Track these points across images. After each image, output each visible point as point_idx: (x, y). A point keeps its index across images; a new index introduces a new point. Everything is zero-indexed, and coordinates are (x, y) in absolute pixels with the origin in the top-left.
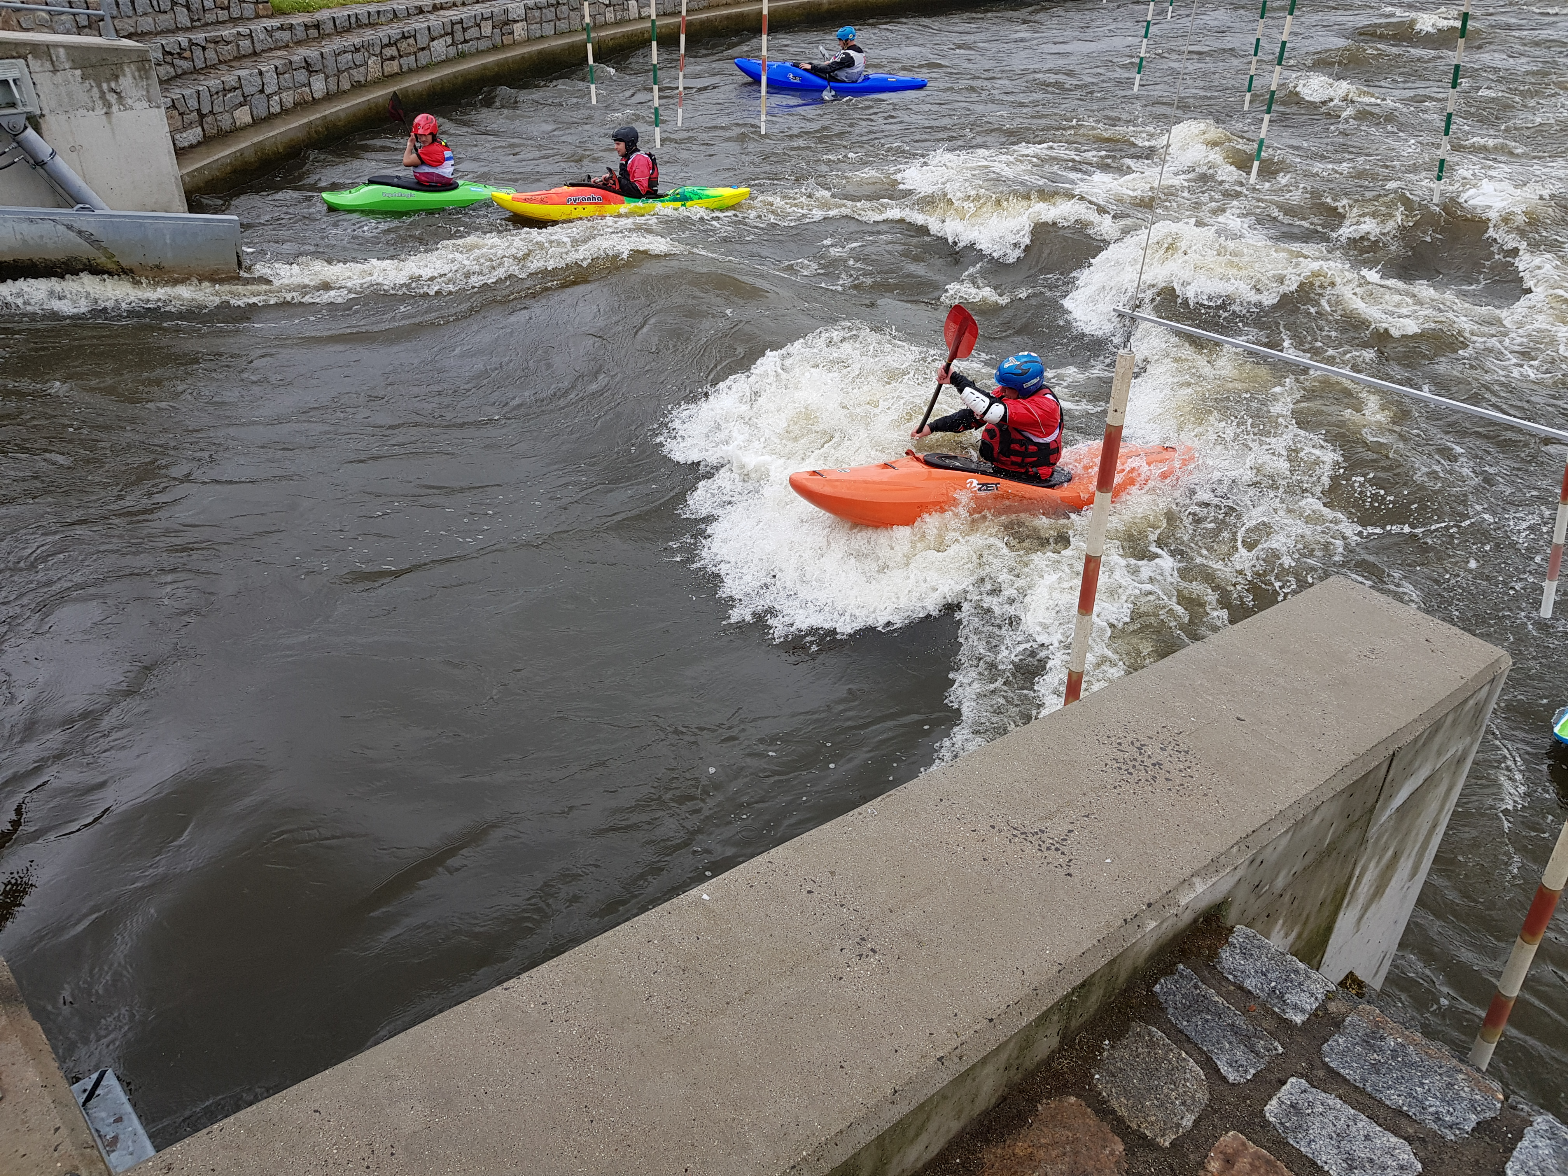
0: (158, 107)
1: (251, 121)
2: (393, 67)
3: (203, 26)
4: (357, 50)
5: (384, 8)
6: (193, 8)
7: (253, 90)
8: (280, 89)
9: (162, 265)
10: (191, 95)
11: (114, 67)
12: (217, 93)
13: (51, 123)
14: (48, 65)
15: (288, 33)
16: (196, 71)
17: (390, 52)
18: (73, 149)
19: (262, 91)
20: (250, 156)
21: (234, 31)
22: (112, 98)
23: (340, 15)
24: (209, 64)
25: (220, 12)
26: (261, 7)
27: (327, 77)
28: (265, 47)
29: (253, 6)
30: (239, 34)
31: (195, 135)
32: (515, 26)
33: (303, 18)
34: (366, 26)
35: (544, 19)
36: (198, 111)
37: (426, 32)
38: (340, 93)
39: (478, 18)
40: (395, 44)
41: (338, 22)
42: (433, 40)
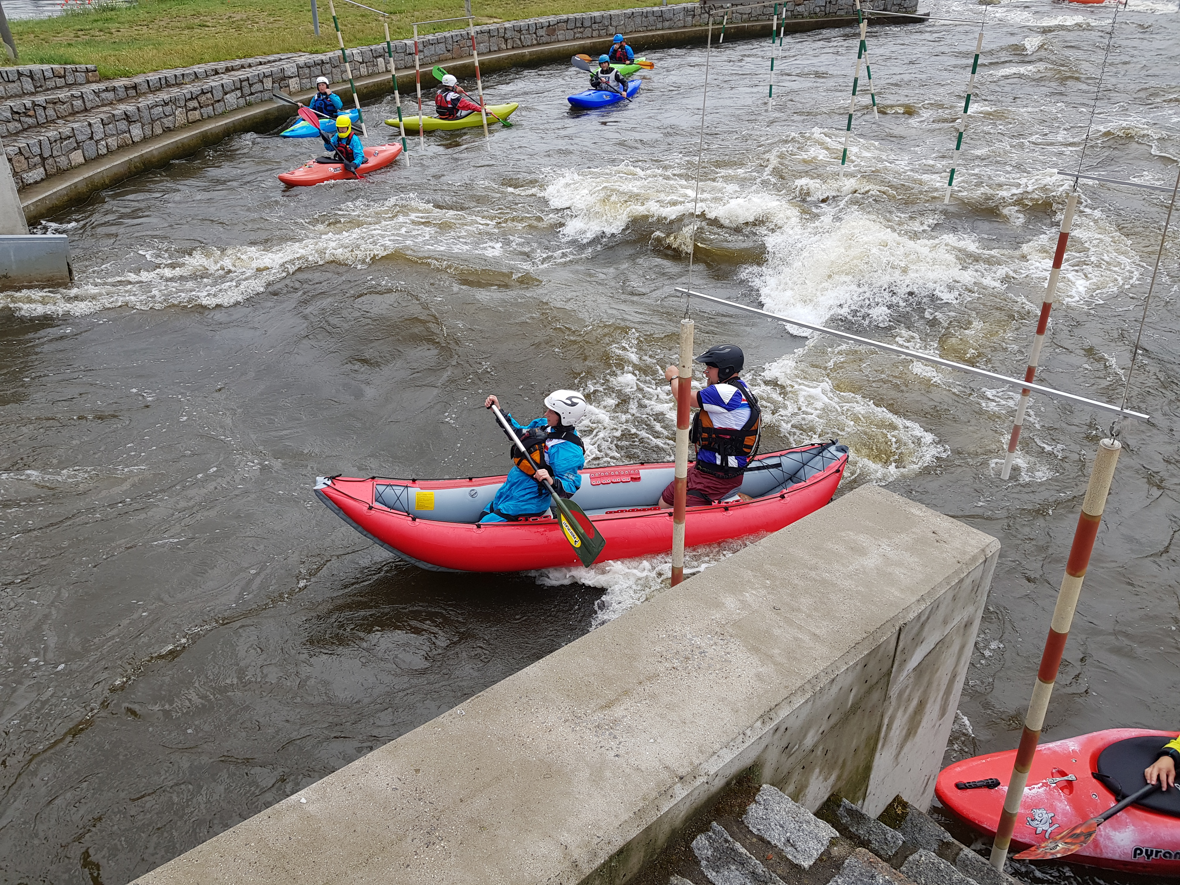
0: (4, 154)
1: (83, 161)
2: (195, 115)
3: (44, 91)
4: (166, 104)
5: (188, 72)
6: (36, 78)
7: (84, 137)
8: (106, 136)
9: (9, 275)
10: (34, 144)
12: (55, 141)
15: (112, 93)
16: (39, 125)
17: (194, 104)
19: (91, 138)
20: (84, 188)
21: (69, 94)
23: (153, 78)
24: (49, 119)
25: (58, 79)
26: (90, 74)
27: (143, 125)
28: (93, 105)
29: (83, 74)
30: (72, 95)
31: (38, 174)
32: (290, 81)
33: (123, 82)
34: (174, 85)
35: (312, 75)
36: (41, 155)
37: (221, 88)
38: (154, 137)
39: (261, 76)
40: (197, 98)
41: (151, 84)
42: (226, 94)
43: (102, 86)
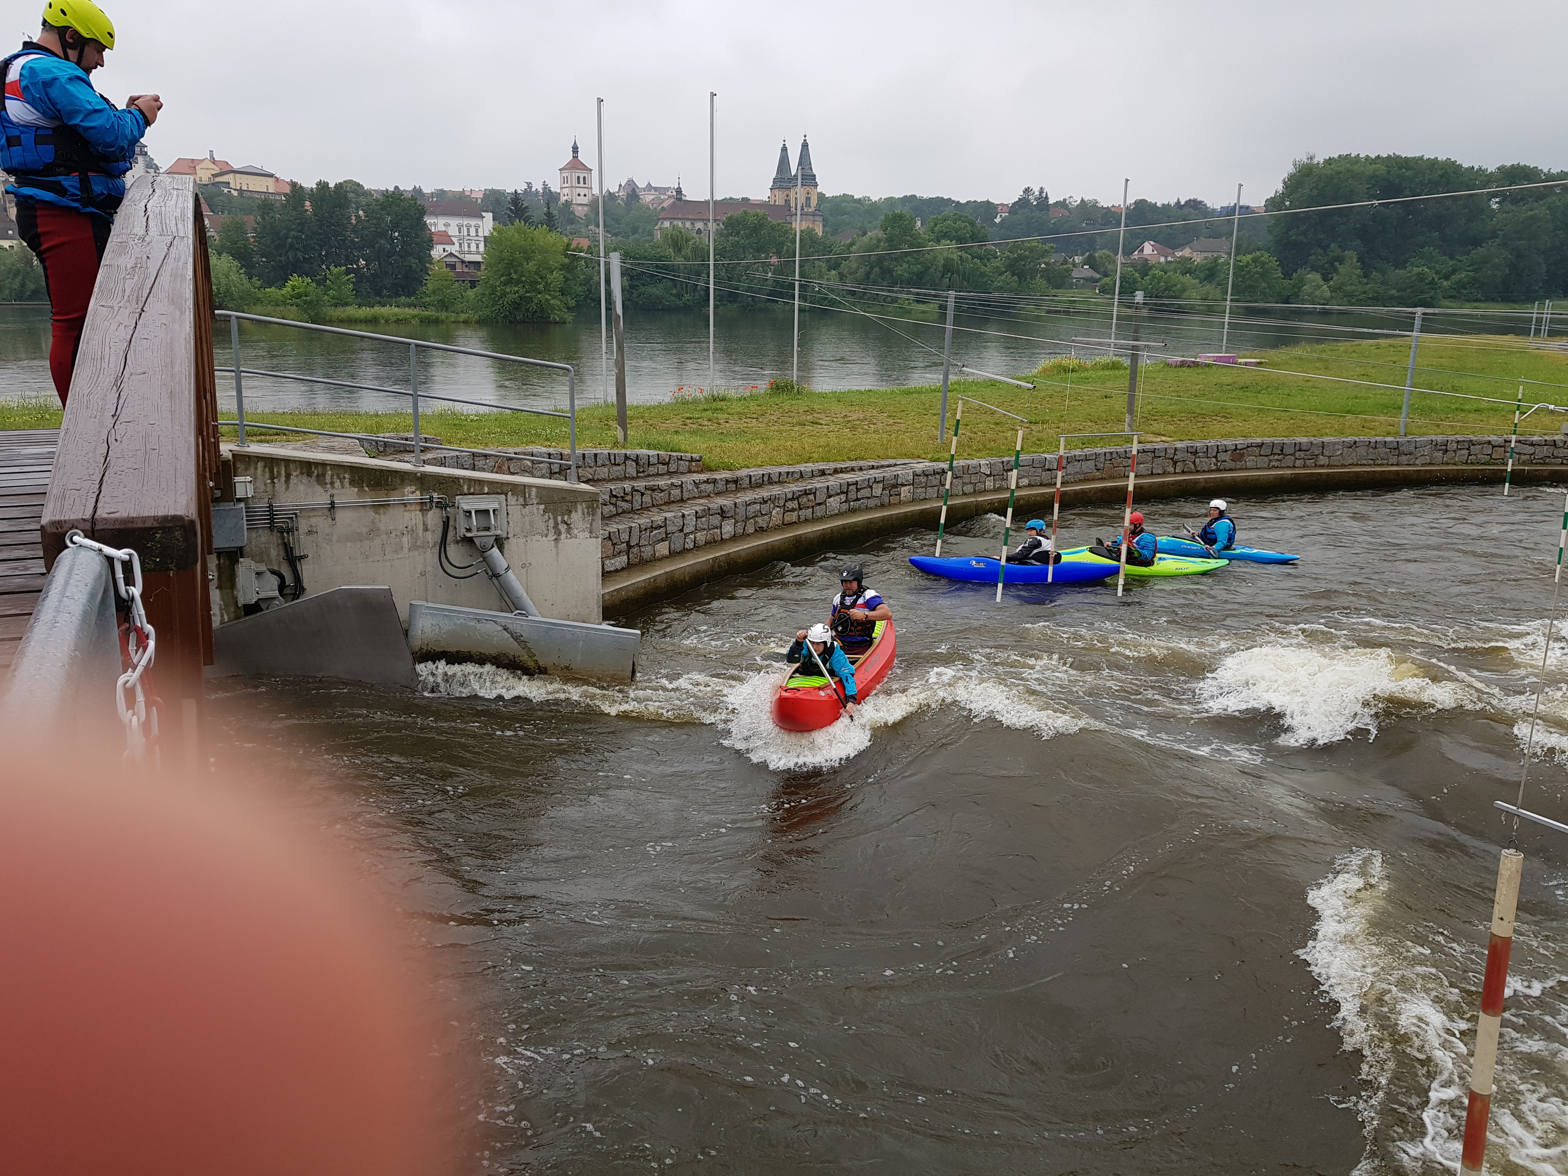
0: (597, 538)
1: (668, 553)
2: (793, 517)
3: (646, 476)
4: (765, 502)
5: (794, 470)
7: (675, 529)
8: (696, 530)
9: (571, 666)
10: (624, 531)
11: (570, 504)
12: (645, 530)
13: (512, 545)
14: (521, 500)
15: (711, 486)
16: (632, 511)
17: (792, 505)
18: (523, 567)
19: (681, 530)
20: (661, 582)
21: (669, 482)
22: (563, 528)
23: (756, 473)
24: (644, 506)
25: (661, 466)
26: (694, 464)
27: (736, 522)
28: (691, 496)
29: (687, 463)
30: (672, 484)
31: (620, 562)
32: (903, 489)
33: (726, 475)
34: (776, 483)
35: (929, 484)
36: (628, 542)
37: (825, 490)
38: (745, 536)
39: (871, 481)
40: (797, 498)
41: (753, 479)
42: (830, 497)
43: (703, 477)
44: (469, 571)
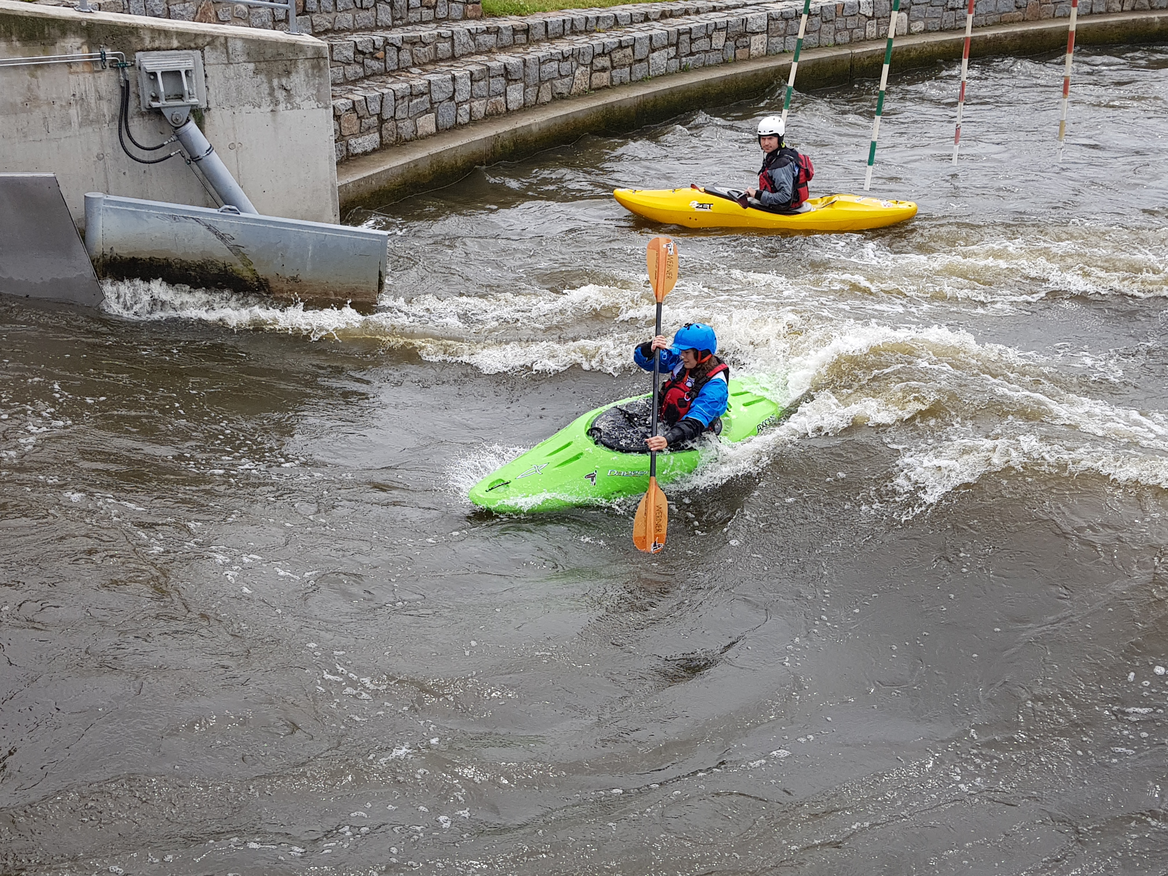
0: (327, 106)
1: (434, 130)
2: (603, 78)
3: (404, 25)
4: (565, 59)
5: (605, 14)
6: (397, 6)
7: (443, 96)
8: (472, 97)
10: (374, 100)
12: (403, 97)
13: (215, 117)
14: (223, 57)
15: (493, 37)
16: (386, 72)
17: (604, 62)
18: (232, 147)
19: (452, 98)
21: (436, 32)
22: (281, 95)
23: (555, 19)
24: (402, 65)
25: (425, 11)
26: (470, 7)
27: (526, 87)
28: (464, 51)
29: (461, 6)
30: (439, 35)
31: (370, 141)
32: (753, 38)
33: (514, 21)
34: (581, 32)
35: (789, 31)
36: (379, 115)
37: (648, 42)
38: (538, 105)
39: (711, 28)
40: (609, 53)
41: (550, 28)
42: (653, 51)
43: (482, 25)
44: (160, 153)
